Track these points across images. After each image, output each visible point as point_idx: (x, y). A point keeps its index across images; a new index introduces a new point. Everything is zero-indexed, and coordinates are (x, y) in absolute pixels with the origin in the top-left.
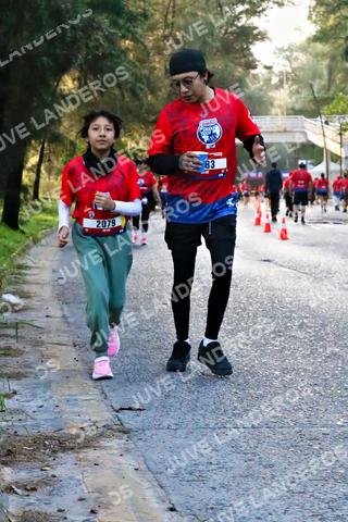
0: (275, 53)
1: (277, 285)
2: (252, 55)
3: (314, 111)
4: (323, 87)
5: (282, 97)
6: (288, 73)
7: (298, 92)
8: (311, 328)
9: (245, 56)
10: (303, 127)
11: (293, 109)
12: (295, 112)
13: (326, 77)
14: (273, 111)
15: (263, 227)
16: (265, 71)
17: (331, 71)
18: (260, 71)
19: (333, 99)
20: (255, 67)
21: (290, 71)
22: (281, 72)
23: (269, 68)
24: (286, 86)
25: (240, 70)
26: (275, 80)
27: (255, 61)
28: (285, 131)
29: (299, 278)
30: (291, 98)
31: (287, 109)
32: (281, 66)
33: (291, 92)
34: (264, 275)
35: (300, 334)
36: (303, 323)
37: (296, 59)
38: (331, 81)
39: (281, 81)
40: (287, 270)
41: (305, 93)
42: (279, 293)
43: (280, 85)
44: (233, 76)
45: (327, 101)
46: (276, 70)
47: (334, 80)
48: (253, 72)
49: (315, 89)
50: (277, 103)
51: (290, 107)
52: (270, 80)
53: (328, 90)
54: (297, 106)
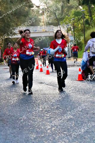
0: (40, 1)
1: (47, 92)
2: (31, 2)
3: (57, 23)
4: (60, 14)
5: (44, 18)
6: (45, 9)
7: (50, 16)
8: (61, 109)
9: (28, 3)
10: (53, 30)
11: (48, 23)
12: (49, 24)
13: (61, 10)
14: (41, 24)
15: (39, 70)
16: (36, 8)
17: (62, 7)
18: (35, 8)
19: (64, 18)
20: (33, 7)
21: (46, 8)
22: (43, 8)
23: (38, 7)
24: (45, 14)
25: (27, 8)
26: (41, 12)
27: (32, 4)
28: (46, 32)
29: (55, 89)
30: (47, 18)
31: (46, 23)
32: (43, 6)
33: (47, 16)
34: (41, 89)
35: (57, 112)
36: (58, 107)
37: (49, 3)
38: (62, 11)
39: (43, 12)
40: (50, 86)
41: (52, 16)
42: (47, 96)
43: (43, 14)
44: (24, 10)
45: (62, 19)
46: (41, 7)
47: (64, 11)
48: (32, 9)
49: (57, 14)
50: (42, 20)
51: (47, 22)
52: (39, 12)
53: (62, 15)
54: (50, 22)
